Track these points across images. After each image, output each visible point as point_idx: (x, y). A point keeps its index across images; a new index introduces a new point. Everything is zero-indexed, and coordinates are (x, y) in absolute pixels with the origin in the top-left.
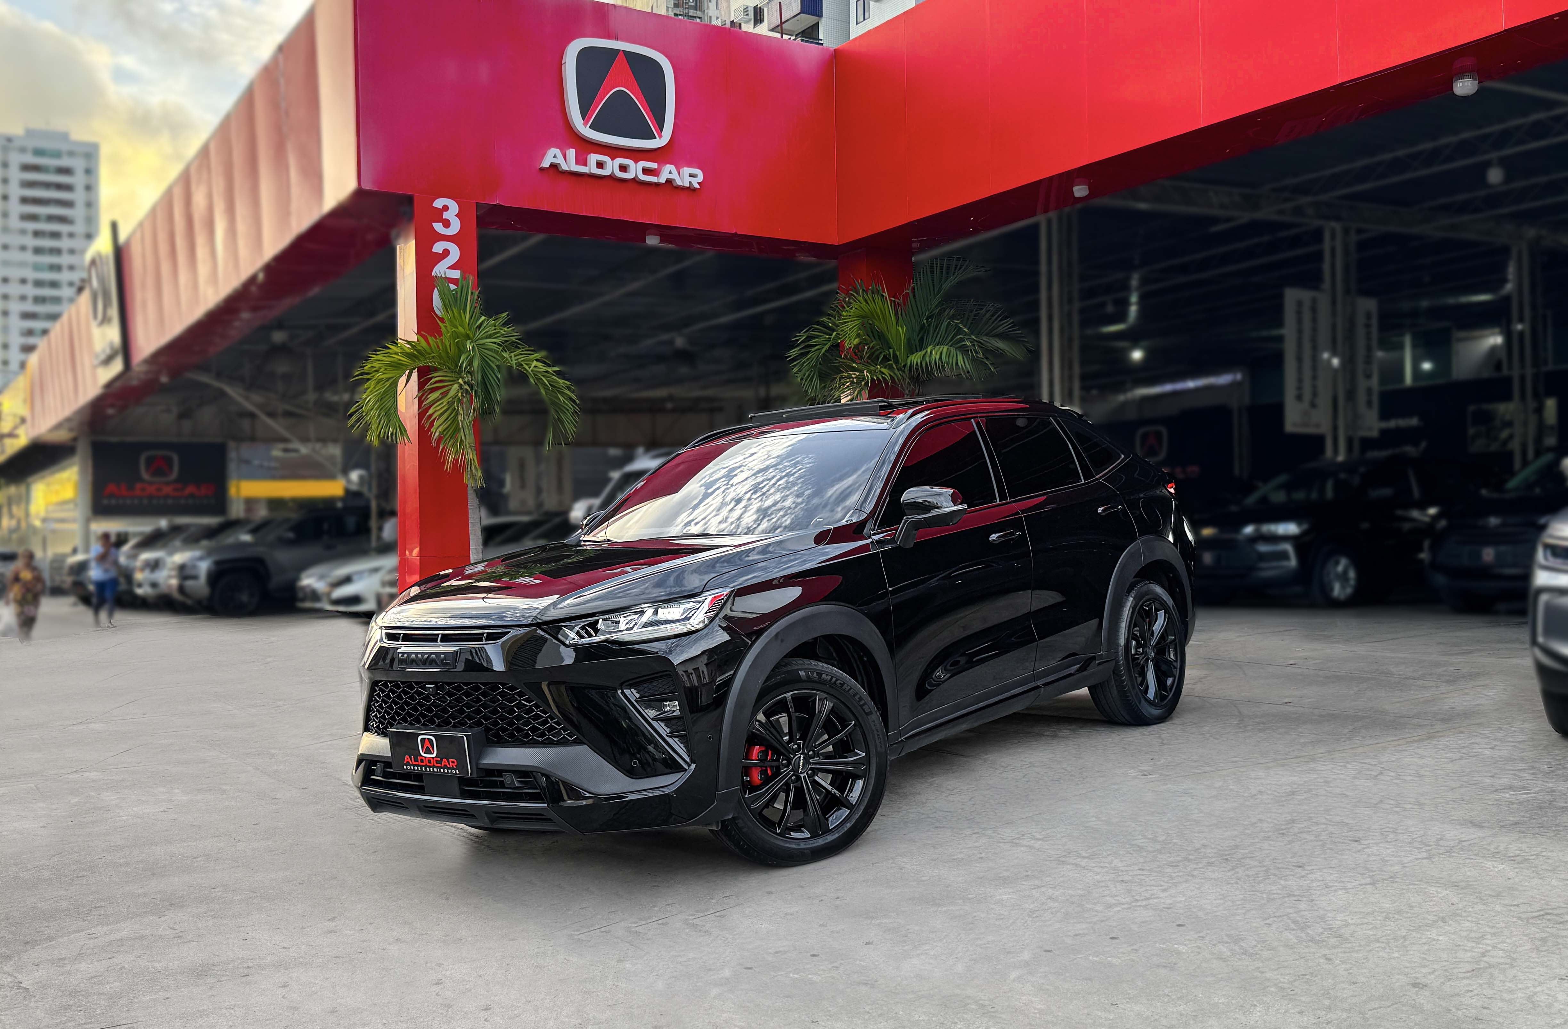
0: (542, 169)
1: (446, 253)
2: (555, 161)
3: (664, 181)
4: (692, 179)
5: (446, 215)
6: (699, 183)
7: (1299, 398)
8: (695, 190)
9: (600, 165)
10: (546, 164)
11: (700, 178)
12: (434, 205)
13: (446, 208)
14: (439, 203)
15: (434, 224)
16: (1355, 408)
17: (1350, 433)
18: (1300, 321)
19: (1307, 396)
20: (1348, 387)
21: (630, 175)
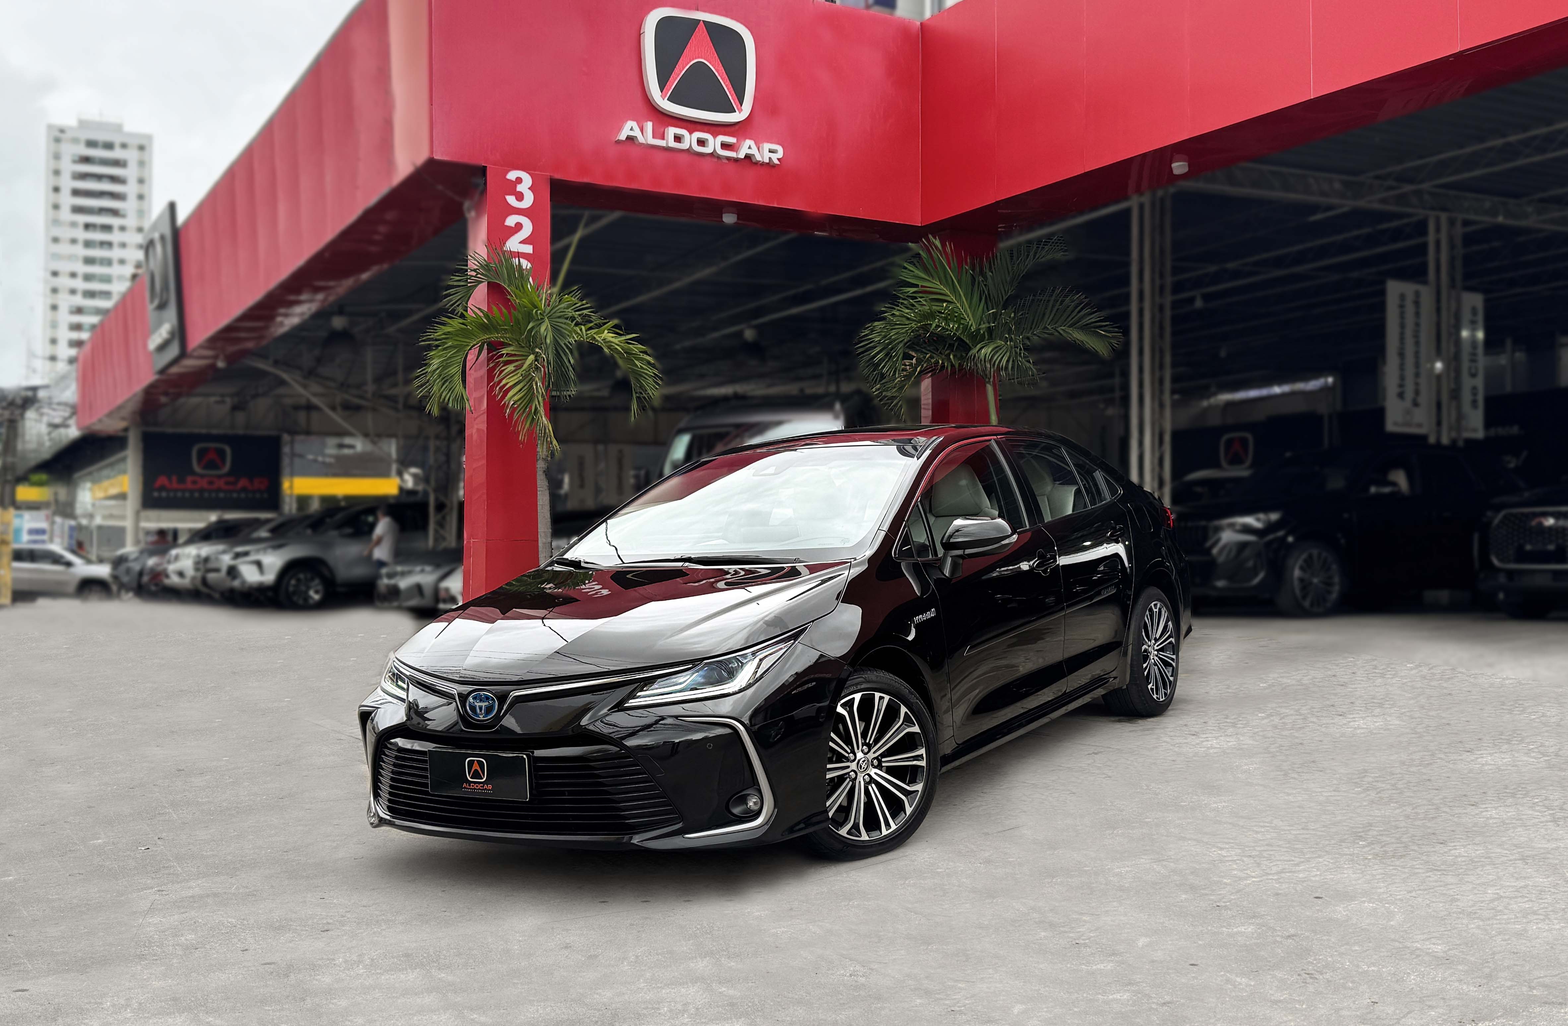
0: (619, 142)
1: (519, 227)
2: (632, 133)
3: (743, 157)
4: (771, 155)
5: (520, 188)
6: (779, 159)
7: (1401, 395)
9: (678, 139)
10: (623, 136)
11: (780, 154)
12: (507, 177)
13: (519, 180)
14: (512, 175)
15: (507, 197)
16: (1459, 408)
17: (1454, 434)
18: (1402, 316)
19: (1409, 394)
20: (1453, 386)
21: (708, 150)
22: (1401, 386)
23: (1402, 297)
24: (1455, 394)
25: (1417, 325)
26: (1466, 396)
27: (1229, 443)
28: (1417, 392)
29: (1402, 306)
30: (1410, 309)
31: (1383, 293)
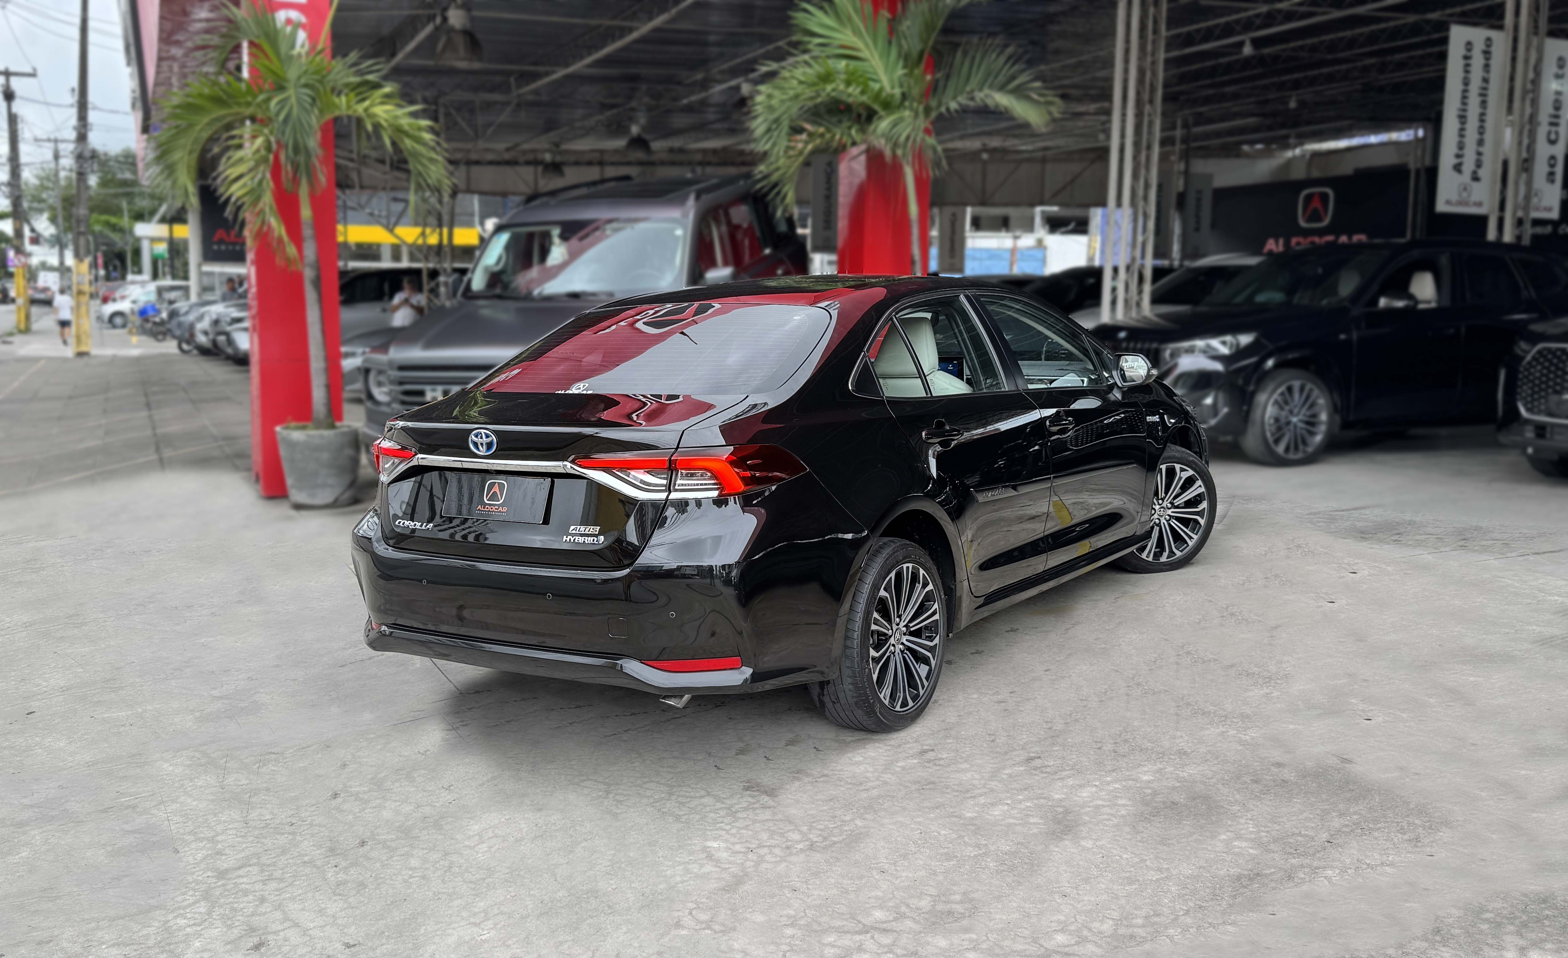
7: (1458, 168)
16: (1529, 183)
17: (1520, 214)
18: (1467, 69)
19: (1469, 166)
20: (1524, 155)
22: (1458, 156)
23: (1469, 45)
24: (1527, 165)
25: (1486, 80)
26: (1541, 168)
27: (1309, 199)
28: (1479, 164)
29: (1466, 58)
30: (1478, 61)
31: (1445, 41)
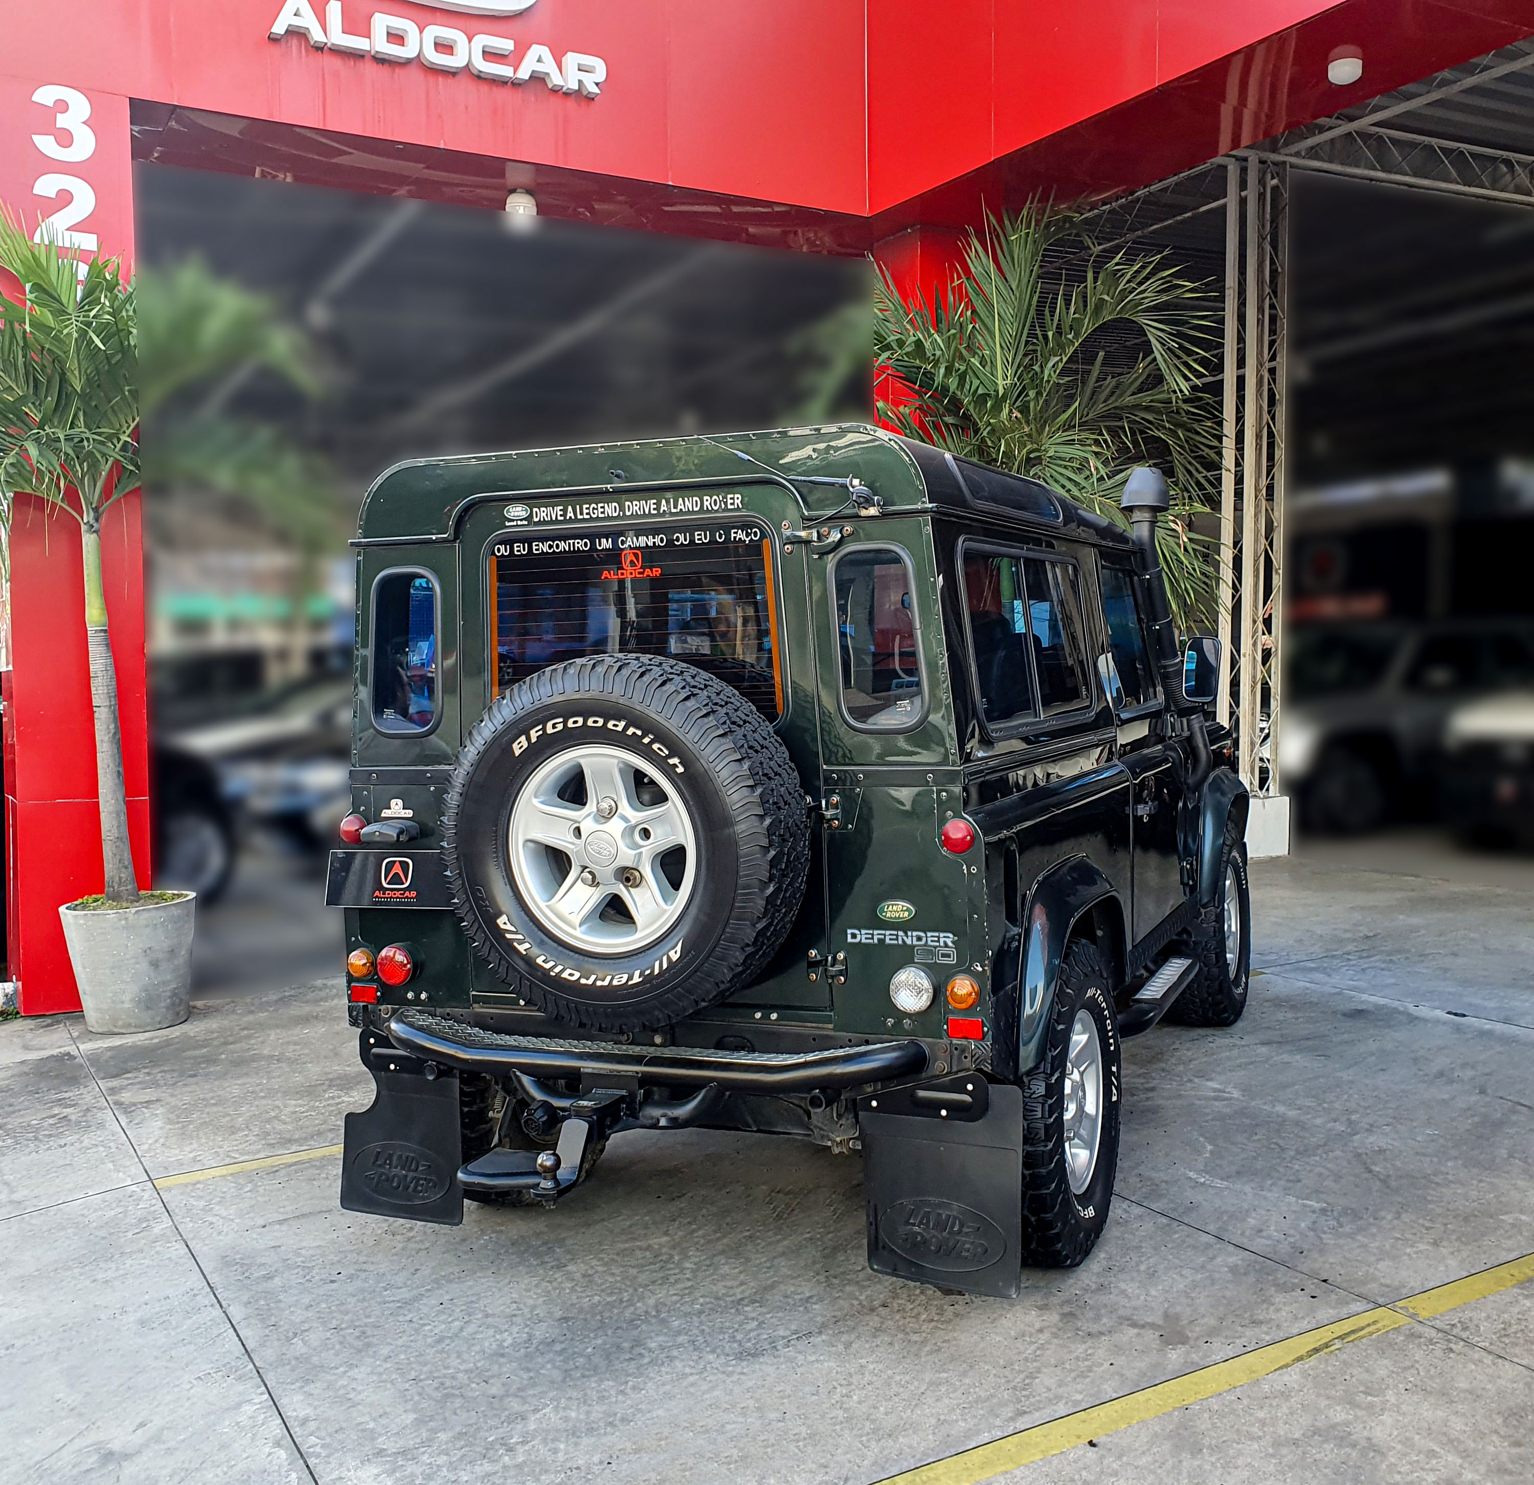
0: (274, 40)
1: (65, 199)
2: (297, 22)
3: (527, 77)
4: (583, 76)
5: (62, 121)
6: (597, 84)
8: (590, 99)
9: (396, 38)
10: (279, 28)
11: (601, 73)
12: (34, 99)
13: (62, 106)
14: (46, 95)
15: (35, 138)
21: (456, 61)
